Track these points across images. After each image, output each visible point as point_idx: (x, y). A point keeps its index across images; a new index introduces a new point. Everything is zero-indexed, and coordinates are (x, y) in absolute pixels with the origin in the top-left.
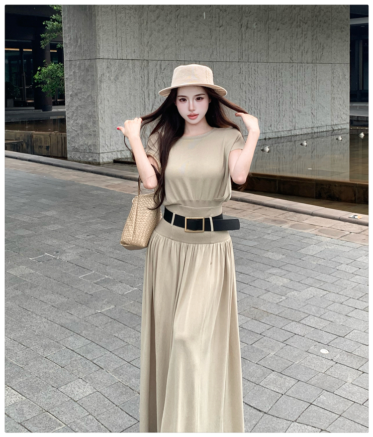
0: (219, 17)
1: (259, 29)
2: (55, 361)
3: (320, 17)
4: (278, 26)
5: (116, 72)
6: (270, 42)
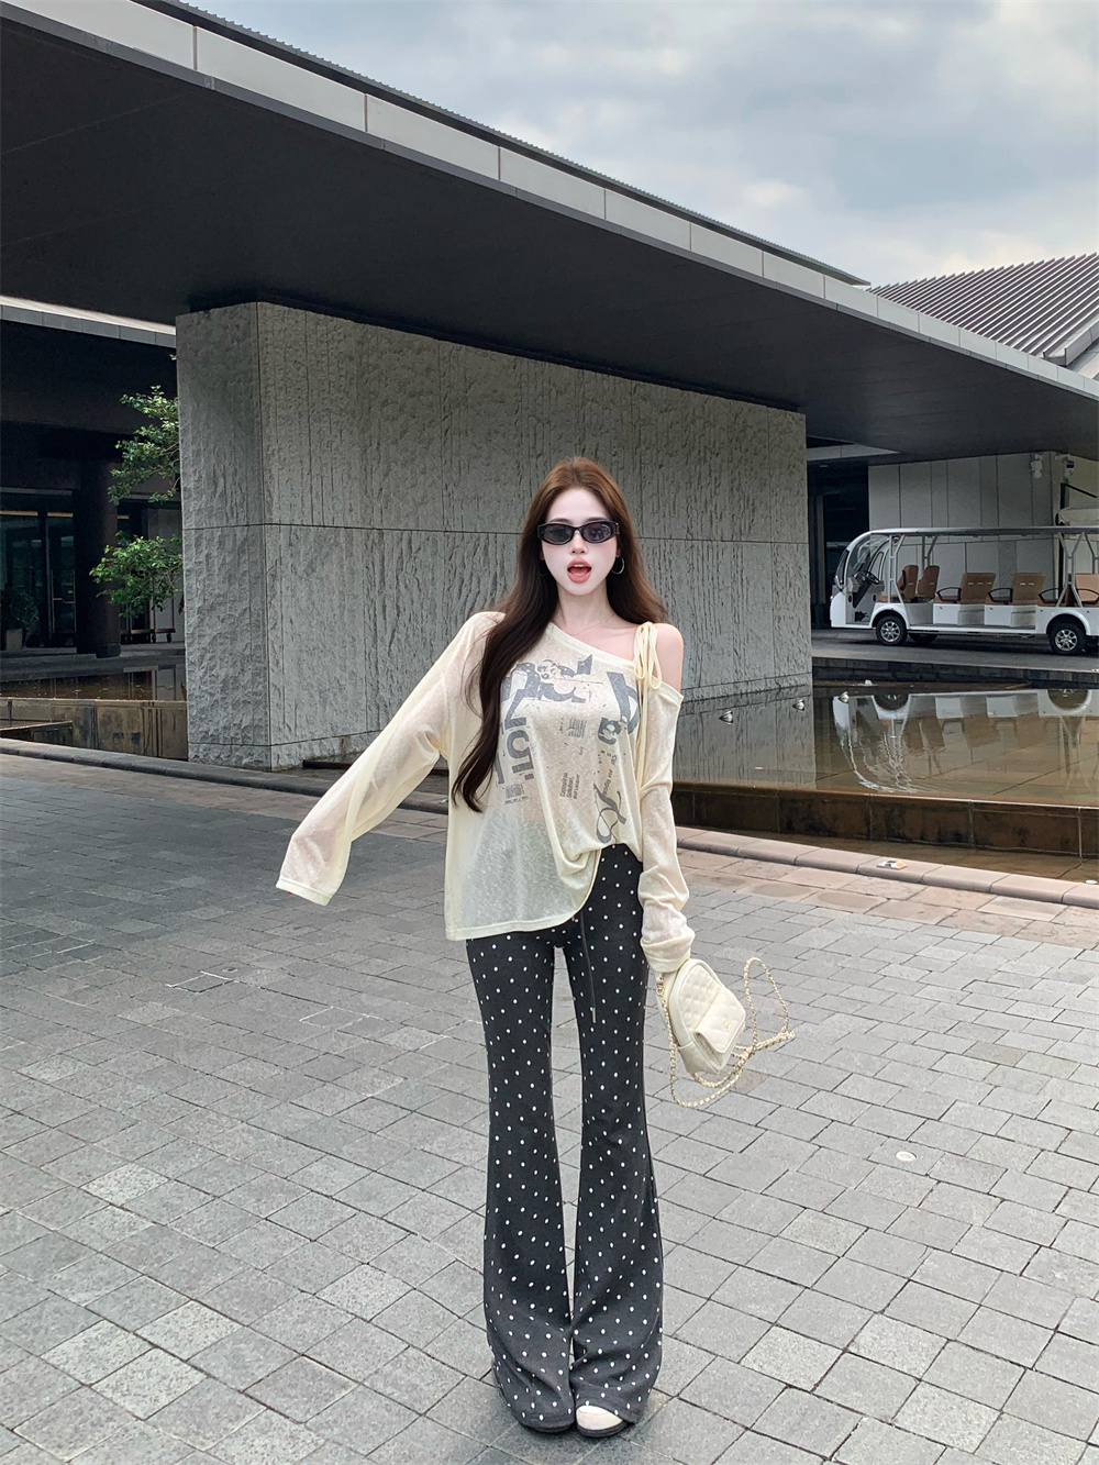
0: (535, 435)
1: (620, 466)
2: (291, 1227)
3: (746, 441)
4: (660, 459)
5: (309, 555)
6: (645, 494)
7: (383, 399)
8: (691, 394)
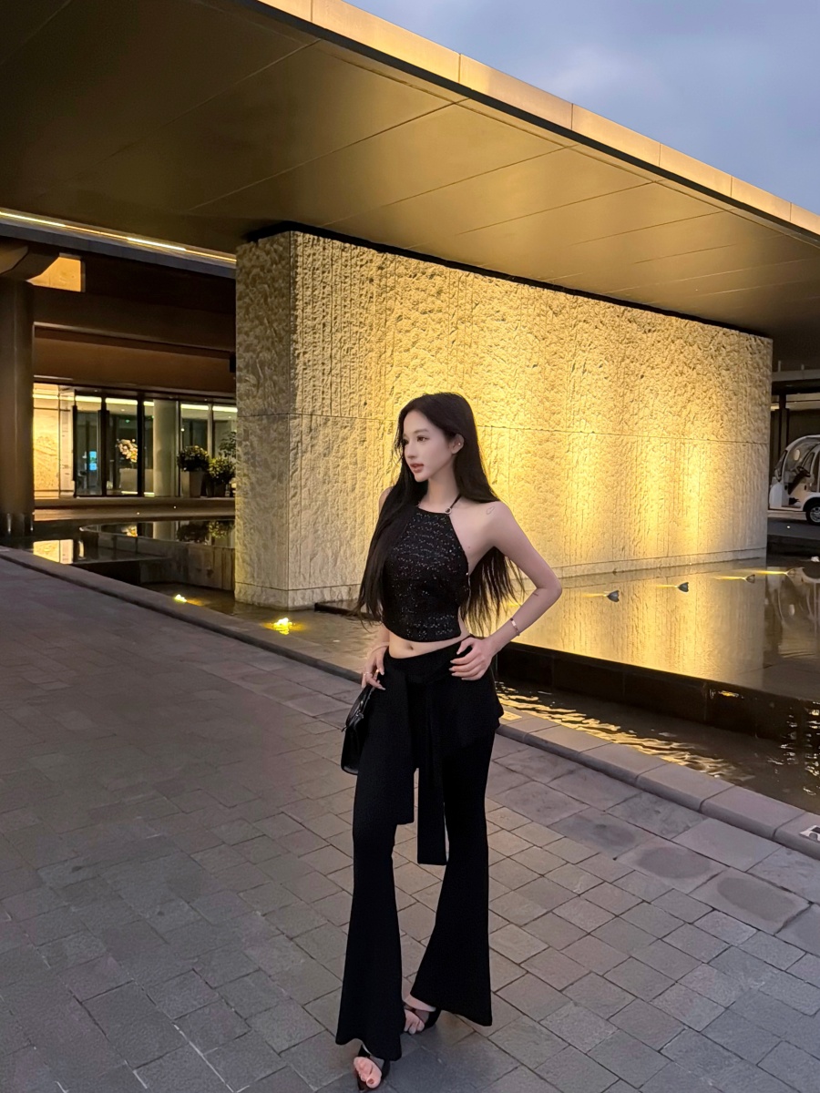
0: (532, 349)
1: (606, 375)
3: (720, 359)
4: (642, 371)
5: (327, 439)
6: (627, 399)
7: (397, 315)
8: (674, 318)
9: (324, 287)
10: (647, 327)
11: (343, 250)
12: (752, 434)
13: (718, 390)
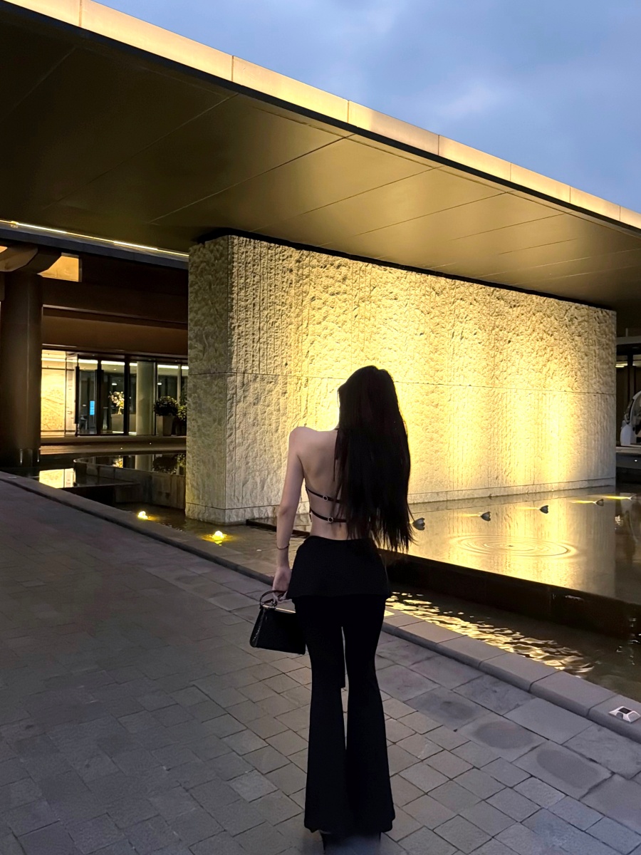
0: (419, 321)
1: (479, 341)
3: (573, 327)
4: (510, 337)
5: (256, 392)
6: (497, 360)
7: (312, 297)
8: (534, 297)
9: (254, 277)
10: (513, 303)
11: (269, 249)
12: (601, 386)
13: (572, 352)
